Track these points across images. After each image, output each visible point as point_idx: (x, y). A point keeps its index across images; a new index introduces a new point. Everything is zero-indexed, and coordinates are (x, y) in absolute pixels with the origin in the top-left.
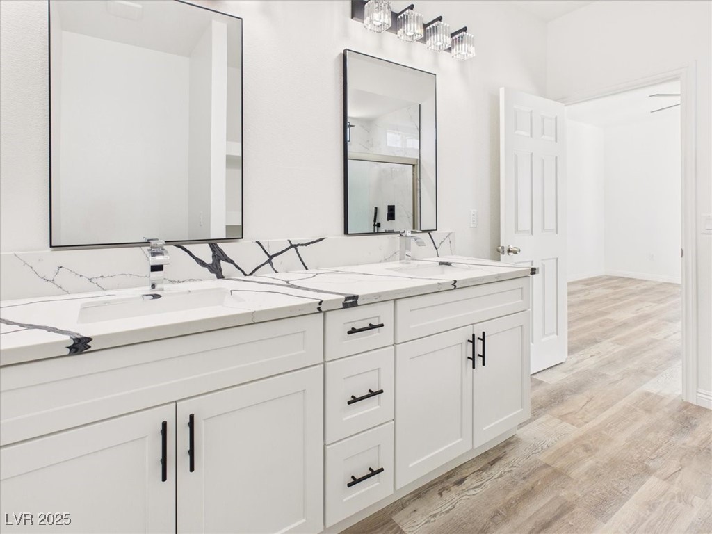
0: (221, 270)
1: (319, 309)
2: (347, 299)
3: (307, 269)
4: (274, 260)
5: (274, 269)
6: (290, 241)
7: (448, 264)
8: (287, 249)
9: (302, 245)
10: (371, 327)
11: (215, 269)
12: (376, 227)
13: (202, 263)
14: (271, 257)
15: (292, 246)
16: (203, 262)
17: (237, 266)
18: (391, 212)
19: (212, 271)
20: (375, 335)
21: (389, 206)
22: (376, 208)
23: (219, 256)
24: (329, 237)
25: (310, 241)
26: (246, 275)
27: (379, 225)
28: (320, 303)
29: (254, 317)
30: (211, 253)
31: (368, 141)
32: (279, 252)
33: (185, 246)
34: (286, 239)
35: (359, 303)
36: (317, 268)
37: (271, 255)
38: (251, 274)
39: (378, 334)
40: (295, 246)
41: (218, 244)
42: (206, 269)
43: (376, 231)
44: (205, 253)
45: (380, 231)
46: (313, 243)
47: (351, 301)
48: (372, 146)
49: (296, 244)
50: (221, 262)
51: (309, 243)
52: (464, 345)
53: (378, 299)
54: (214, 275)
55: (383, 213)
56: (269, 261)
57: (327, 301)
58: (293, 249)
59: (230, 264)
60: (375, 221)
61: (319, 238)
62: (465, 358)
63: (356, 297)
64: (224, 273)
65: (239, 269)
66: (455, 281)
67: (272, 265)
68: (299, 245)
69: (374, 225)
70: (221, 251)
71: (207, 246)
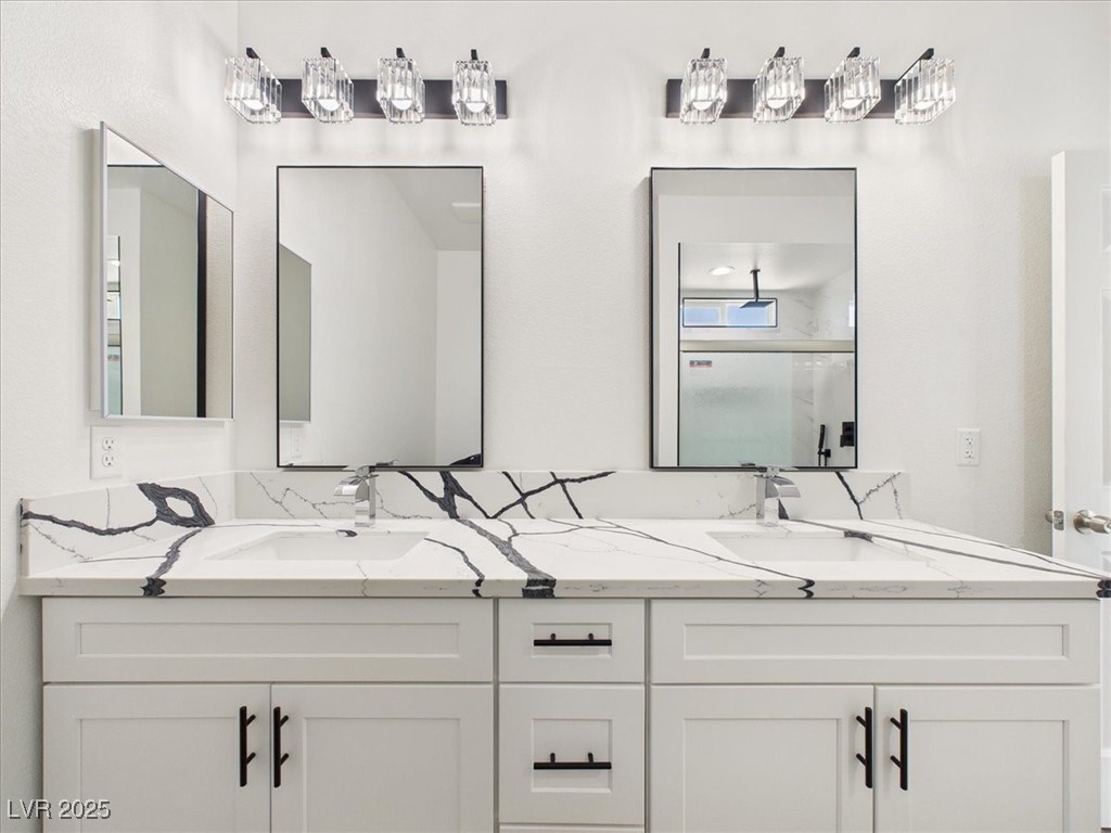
0: (455, 508)
1: (476, 592)
2: (530, 582)
3: (580, 517)
4: (528, 500)
5: (528, 513)
6: (553, 474)
7: (865, 537)
8: (549, 486)
9: (573, 481)
10: (591, 642)
11: (448, 506)
12: (822, 456)
13: (431, 496)
14: (525, 496)
15: (557, 481)
16: (432, 494)
17: (476, 504)
18: (848, 433)
19: (444, 507)
20: (600, 656)
21: (844, 424)
22: (823, 427)
23: (453, 488)
24: (619, 471)
25: (587, 476)
26: (488, 517)
27: (828, 454)
28: (479, 583)
29: (365, 588)
30: (443, 484)
31: (811, 323)
32: (537, 488)
33: (411, 473)
34: (548, 471)
35: (556, 594)
36: (598, 519)
37: (524, 492)
38: (495, 517)
39: (608, 656)
40: (562, 482)
41: (453, 474)
42: (436, 505)
43: (823, 465)
44: (435, 484)
45: (830, 465)
46: (591, 478)
47: (540, 587)
48: (817, 329)
49: (564, 478)
50: (456, 496)
51: (585, 479)
52: (845, 725)
53: (599, 592)
54: (446, 513)
55: (836, 433)
56: (521, 501)
57: (491, 582)
58: (558, 485)
59: (467, 500)
60: (821, 446)
61: (601, 472)
62: (846, 757)
63: (550, 583)
64: (458, 512)
65: (479, 507)
66: (811, 583)
67: (525, 506)
68: (567, 480)
69: (820, 453)
70: (455, 482)
71: (437, 476)
